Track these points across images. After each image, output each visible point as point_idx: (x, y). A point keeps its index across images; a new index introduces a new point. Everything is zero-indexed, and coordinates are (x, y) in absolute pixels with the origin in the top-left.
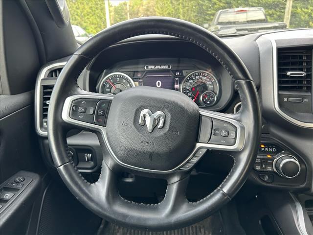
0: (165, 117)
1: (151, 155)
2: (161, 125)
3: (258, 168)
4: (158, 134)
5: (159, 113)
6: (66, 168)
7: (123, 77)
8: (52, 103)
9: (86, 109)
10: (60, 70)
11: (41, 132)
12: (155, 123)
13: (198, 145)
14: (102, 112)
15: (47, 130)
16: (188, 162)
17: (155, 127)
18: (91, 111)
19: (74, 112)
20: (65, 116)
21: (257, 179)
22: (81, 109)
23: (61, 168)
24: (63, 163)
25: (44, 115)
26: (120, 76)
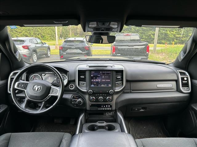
0: (40, 88)
1: (36, 97)
2: (39, 89)
3: (73, 103)
4: (39, 91)
5: (39, 86)
6: (15, 100)
7: (38, 76)
8: (13, 83)
9: (21, 85)
10: (17, 73)
11: (9, 92)
12: (38, 89)
13: (49, 95)
14: (25, 86)
15: (11, 92)
16: (46, 99)
17: (38, 90)
18: (23, 86)
19: (18, 86)
20: (16, 87)
21: (73, 106)
22: (20, 85)
23: (14, 100)
24: (14, 98)
25: (10, 87)
26: (37, 75)
